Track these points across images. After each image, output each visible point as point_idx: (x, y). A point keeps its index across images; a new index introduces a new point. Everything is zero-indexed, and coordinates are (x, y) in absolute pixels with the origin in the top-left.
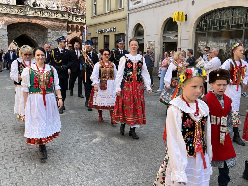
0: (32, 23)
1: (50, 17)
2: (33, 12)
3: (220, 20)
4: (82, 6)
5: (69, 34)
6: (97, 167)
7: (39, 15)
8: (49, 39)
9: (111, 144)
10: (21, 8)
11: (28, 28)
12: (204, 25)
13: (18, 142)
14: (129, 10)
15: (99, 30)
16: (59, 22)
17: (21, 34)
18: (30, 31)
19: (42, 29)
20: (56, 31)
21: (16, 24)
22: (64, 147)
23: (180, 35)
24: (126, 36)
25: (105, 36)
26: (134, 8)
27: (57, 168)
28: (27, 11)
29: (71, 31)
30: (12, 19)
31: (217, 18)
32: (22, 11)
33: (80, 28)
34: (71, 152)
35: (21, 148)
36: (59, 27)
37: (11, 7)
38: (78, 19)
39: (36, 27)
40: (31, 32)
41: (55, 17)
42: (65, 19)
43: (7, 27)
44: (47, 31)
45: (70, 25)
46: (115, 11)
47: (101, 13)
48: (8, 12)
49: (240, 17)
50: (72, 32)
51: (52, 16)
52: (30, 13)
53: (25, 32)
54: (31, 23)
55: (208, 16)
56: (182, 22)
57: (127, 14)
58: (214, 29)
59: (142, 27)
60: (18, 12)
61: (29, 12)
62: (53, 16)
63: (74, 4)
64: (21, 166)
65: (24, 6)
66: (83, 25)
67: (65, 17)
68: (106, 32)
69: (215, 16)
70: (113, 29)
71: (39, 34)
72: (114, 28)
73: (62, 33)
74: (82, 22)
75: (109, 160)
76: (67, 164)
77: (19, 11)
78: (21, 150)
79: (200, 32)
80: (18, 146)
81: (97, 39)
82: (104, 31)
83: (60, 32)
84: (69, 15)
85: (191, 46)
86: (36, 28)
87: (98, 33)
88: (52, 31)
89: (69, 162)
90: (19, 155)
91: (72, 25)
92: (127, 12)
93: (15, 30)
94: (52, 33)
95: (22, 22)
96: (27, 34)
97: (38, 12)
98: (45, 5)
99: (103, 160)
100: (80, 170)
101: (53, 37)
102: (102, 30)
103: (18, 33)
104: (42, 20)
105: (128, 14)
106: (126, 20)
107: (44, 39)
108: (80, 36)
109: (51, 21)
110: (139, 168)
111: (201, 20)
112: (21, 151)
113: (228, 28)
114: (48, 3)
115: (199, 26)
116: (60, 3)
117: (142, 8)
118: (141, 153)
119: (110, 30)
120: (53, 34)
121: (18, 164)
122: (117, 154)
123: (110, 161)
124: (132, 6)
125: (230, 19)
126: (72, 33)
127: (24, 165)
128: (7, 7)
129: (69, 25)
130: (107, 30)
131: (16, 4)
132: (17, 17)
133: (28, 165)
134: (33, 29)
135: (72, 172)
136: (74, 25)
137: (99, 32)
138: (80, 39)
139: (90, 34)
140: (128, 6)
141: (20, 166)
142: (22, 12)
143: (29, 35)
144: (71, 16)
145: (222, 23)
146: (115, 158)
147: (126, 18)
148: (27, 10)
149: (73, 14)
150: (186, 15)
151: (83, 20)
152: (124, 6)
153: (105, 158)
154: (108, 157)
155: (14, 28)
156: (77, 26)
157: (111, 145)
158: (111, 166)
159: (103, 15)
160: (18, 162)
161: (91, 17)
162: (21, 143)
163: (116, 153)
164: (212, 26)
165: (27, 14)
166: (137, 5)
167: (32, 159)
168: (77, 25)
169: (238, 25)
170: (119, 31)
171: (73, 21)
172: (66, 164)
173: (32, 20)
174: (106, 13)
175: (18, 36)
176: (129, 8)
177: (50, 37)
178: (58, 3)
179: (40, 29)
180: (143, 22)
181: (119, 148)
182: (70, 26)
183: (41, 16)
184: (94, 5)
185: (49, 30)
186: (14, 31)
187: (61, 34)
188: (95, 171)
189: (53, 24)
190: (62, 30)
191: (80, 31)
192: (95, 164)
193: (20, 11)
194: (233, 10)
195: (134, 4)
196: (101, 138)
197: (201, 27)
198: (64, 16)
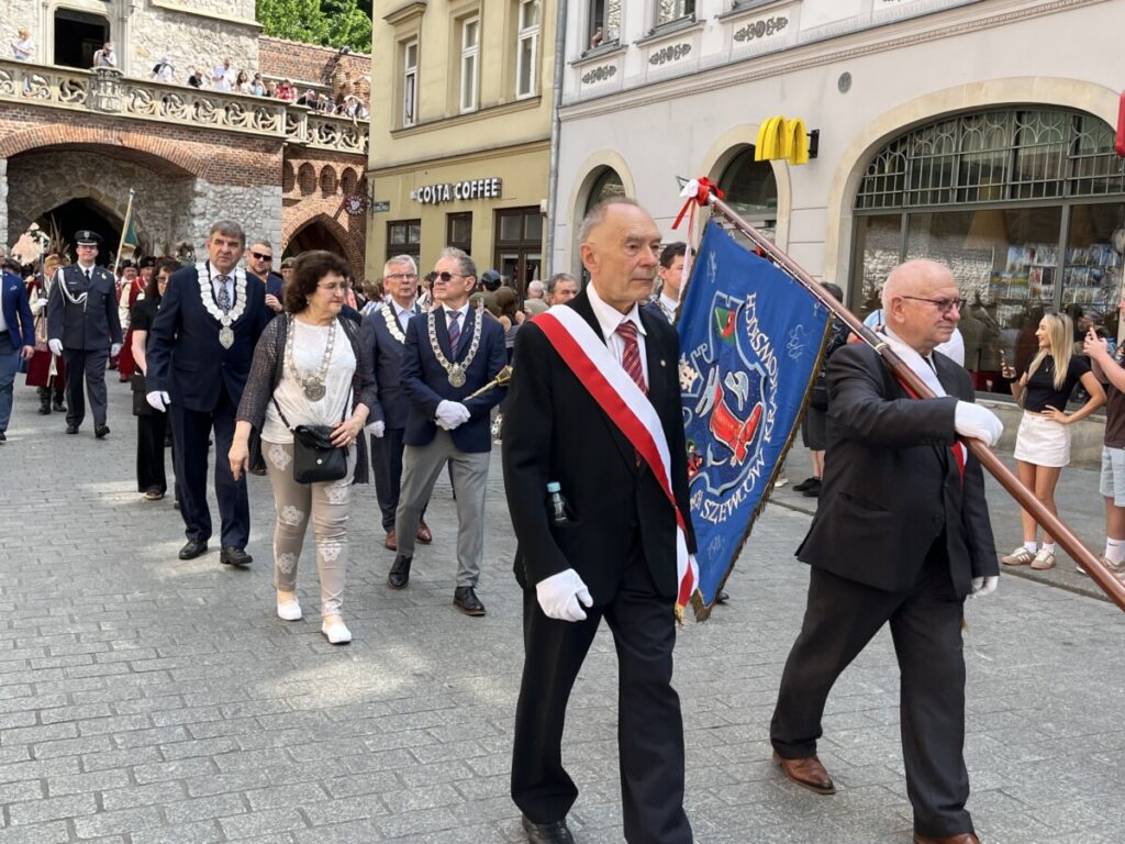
0: (123, 148)
1: (208, 125)
2: (127, 100)
3: (961, 163)
4: (352, 81)
5: (288, 203)
6: (388, 810)
7: (158, 113)
8: (196, 222)
9: (458, 705)
10: (77, 79)
11: (105, 172)
12: (891, 179)
13: (27, 690)
14: (560, 106)
15: (428, 189)
16: (246, 147)
17: (70, 194)
18: (115, 185)
19: (167, 176)
20: (233, 185)
21: (51, 151)
22: (242, 714)
23: (786, 220)
24: (544, 219)
25: (451, 217)
26: (584, 98)
27: (202, 812)
28: (102, 94)
29: (301, 188)
30: (30, 126)
31: (950, 151)
32: (81, 92)
33: (339, 177)
34: (272, 740)
35: (38, 717)
36: (245, 171)
37: (31, 72)
38: (333, 138)
39: (139, 165)
40: (118, 189)
41: (231, 127)
42: (273, 134)
43: (6, 162)
44: (190, 187)
45: (296, 164)
46: (502, 106)
47: (436, 115)
48: (16, 98)
49: (1047, 150)
50: (303, 195)
51: (216, 122)
52: (115, 105)
53: (88, 186)
54: (118, 147)
55: (911, 144)
56: (796, 164)
57: (553, 120)
58: (934, 200)
59: (620, 183)
60: (60, 100)
61: (109, 98)
62: (220, 121)
63: (318, 71)
64: (30, 801)
65: (88, 71)
66: (354, 167)
67: (272, 127)
68: (459, 197)
69: (941, 139)
70: (490, 185)
71: (151, 199)
72: (495, 181)
73: (258, 199)
74: (348, 150)
75: (448, 780)
76: (248, 794)
77: (64, 94)
78: (39, 723)
79: (876, 211)
80: (24, 708)
81: (417, 228)
82: (446, 196)
83: (252, 191)
84: (293, 117)
85: (834, 272)
86: (142, 173)
87: (421, 201)
88: (213, 187)
89: (259, 785)
90: (25, 747)
91: (305, 161)
92: (555, 111)
93: (44, 177)
94: (211, 194)
95: (79, 143)
96: (96, 197)
97: (153, 102)
98: (187, 69)
99: (419, 780)
100: (309, 825)
101: (215, 214)
102: (440, 187)
103: (56, 191)
104: (171, 135)
105: (559, 121)
106: (549, 147)
107: (174, 222)
108: (337, 215)
109: (212, 141)
110: (585, 820)
111: (881, 160)
112: (37, 729)
113: (998, 198)
114: (201, 62)
115: (871, 183)
116: (256, 64)
117: (622, 96)
118: (597, 750)
119: (476, 192)
120: (218, 199)
121: (17, 792)
122: (485, 750)
123: (451, 783)
124: (574, 87)
125: (1007, 158)
126: (305, 201)
127: (46, 797)
128: (12, 72)
129: (290, 164)
130: (460, 190)
131: (56, 63)
132: (54, 122)
133: (66, 795)
134: (124, 177)
135: (269, 831)
136: (313, 162)
137: (427, 200)
138: (340, 226)
139: (384, 207)
140: (557, 86)
141: (25, 802)
142: (80, 96)
143: (107, 203)
144: (303, 125)
145: (969, 173)
146: (475, 769)
147: (549, 139)
148: (105, 91)
149: (310, 116)
150: (815, 136)
151: (356, 142)
152: (540, 87)
153: (428, 767)
154: (440, 768)
155: (41, 166)
156: (327, 167)
157: (460, 710)
158: (456, 805)
159: (445, 122)
160: (18, 781)
161: (392, 132)
162: (40, 691)
163: (481, 746)
164: (925, 185)
165: (104, 107)
166: (599, 86)
167: (86, 768)
168: (326, 163)
169: (1038, 187)
170: (514, 198)
171: (312, 145)
172: (243, 795)
173: (122, 134)
174: (459, 116)
175: (56, 205)
176: (564, 98)
177: (203, 214)
178: (247, 62)
179: (160, 176)
180: (621, 157)
181: (497, 724)
182: (296, 169)
183: (169, 118)
184: (408, 76)
185: (199, 180)
186: (39, 180)
187: (251, 199)
188: (378, 830)
189: (218, 155)
190: (260, 185)
191: (340, 191)
192: (380, 798)
193: (72, 91)
194: (1019, 119)
195: (586, 79)
196: (415, 675)
197: (880, 188)
198: (271, 124)
